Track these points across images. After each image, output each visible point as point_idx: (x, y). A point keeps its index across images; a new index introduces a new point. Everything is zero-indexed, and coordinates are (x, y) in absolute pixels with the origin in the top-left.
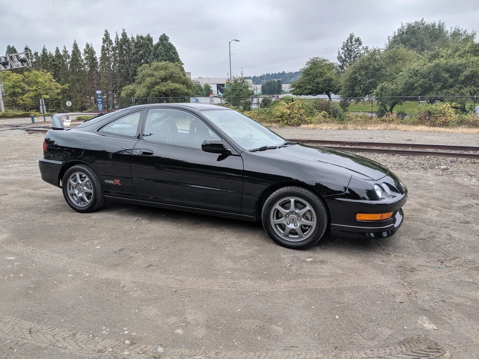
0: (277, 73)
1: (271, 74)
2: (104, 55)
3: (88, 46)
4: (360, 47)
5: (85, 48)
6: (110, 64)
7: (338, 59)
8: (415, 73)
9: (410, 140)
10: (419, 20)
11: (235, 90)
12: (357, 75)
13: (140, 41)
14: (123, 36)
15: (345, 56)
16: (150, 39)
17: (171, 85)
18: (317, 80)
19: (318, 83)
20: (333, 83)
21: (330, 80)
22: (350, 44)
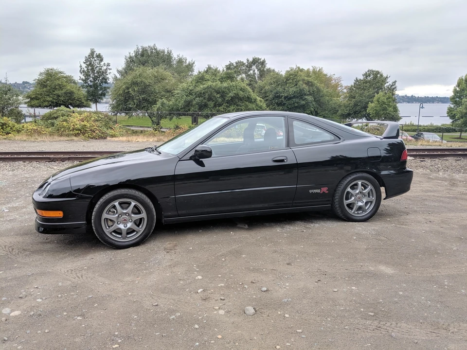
4: (102, 63)
7: (81, 73)
8: (190, 92)
10: (152, 45)
12: (130, 90)
15: (88, 70)
18: (56, 92)
19: (59, 96)
20: (76, 96)
21: (71, 93)
22: (92, 59)
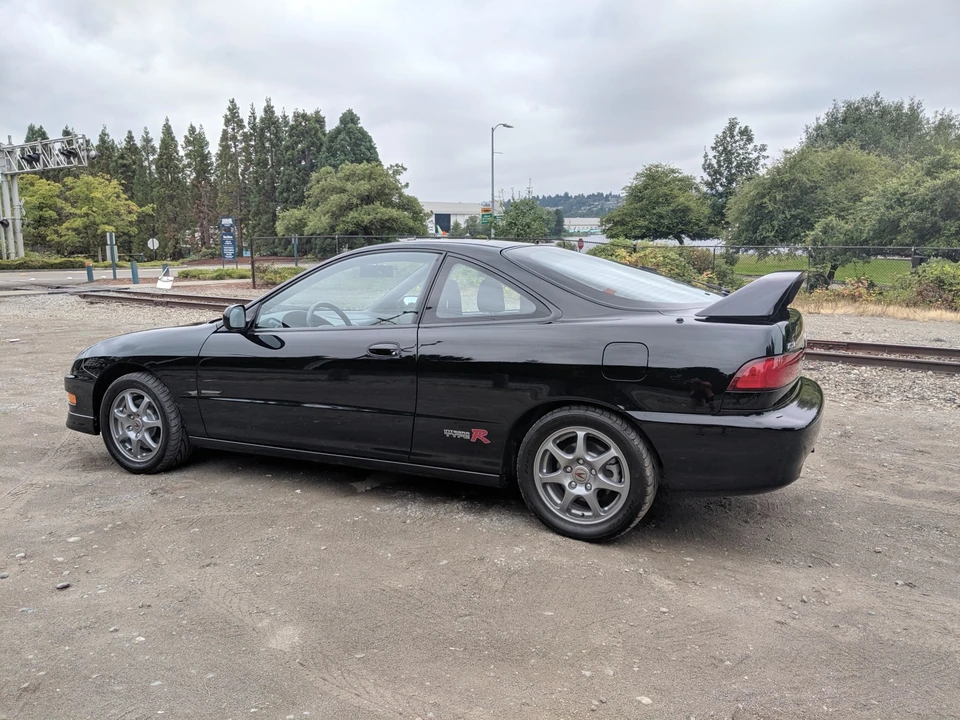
0: (553, 196)
1: (541, 198)
2: (225, 148)
3: (192, 129)
4: (750, 147)
5: (187, 134)
6: (237, 167)
7: (705, 169)
8: (898, 199)
9: (941, 341)
10: (870, 96)
11: (516, 224)
12: (765, 200)
13: (301, 124)
14: (266, 111)
15: (719, 162)
16: (319, 120)
17: (381, 211)
18: (658, 210)
19: (662, 217)
20: (692, 216)
21: (686, 210)
22: (729, 139)
